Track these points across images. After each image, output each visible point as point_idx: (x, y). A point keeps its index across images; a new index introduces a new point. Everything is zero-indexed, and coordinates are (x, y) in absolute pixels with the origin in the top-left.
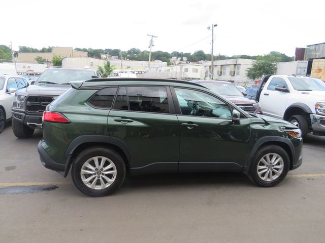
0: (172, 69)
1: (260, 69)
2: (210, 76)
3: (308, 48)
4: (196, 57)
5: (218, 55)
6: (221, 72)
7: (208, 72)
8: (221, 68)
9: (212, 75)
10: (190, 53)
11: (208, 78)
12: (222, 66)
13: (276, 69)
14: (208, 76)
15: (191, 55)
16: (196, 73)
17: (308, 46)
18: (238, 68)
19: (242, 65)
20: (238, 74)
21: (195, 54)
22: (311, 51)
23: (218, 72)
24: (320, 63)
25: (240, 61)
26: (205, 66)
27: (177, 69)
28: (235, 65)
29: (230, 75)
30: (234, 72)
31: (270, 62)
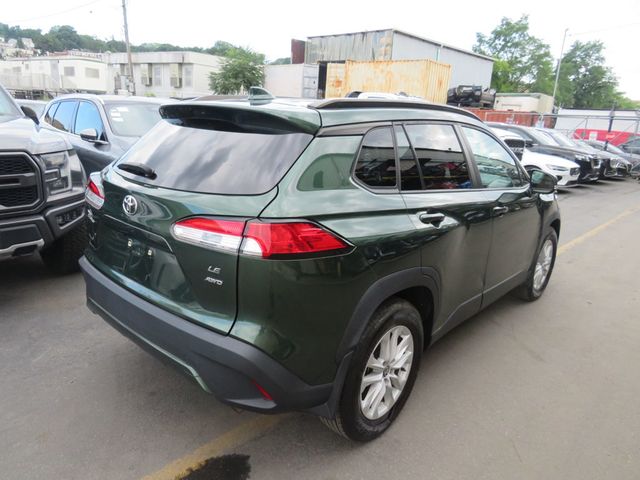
0: (27, 67)
1: (236, 76)
2: (128, 86)
3: (310, 41)
4: (57, 40)
5: (110, 39)
6: (151, 79)
7: (123, 79)
8: (150, 70)
9: (131, 84)
10: (39, 31)
11: (123, 91)
12: (150, 64)
13: (263, 77)
14: (123, 86)
15: (43, 33)
16: (95, 79)
17: (309, 38)
18: (188, 73)
19: (195, 66)
20: (189, 83)
21: (52, 32)
22: (314, 47)
23: (143, 79)
24: (339, 70)
25: (191, 57)
26: (110, 64)
27: (41, 68)
28: (181, 64)
29: (172, 85)
30: (181, 80)
31: (251, 64)
